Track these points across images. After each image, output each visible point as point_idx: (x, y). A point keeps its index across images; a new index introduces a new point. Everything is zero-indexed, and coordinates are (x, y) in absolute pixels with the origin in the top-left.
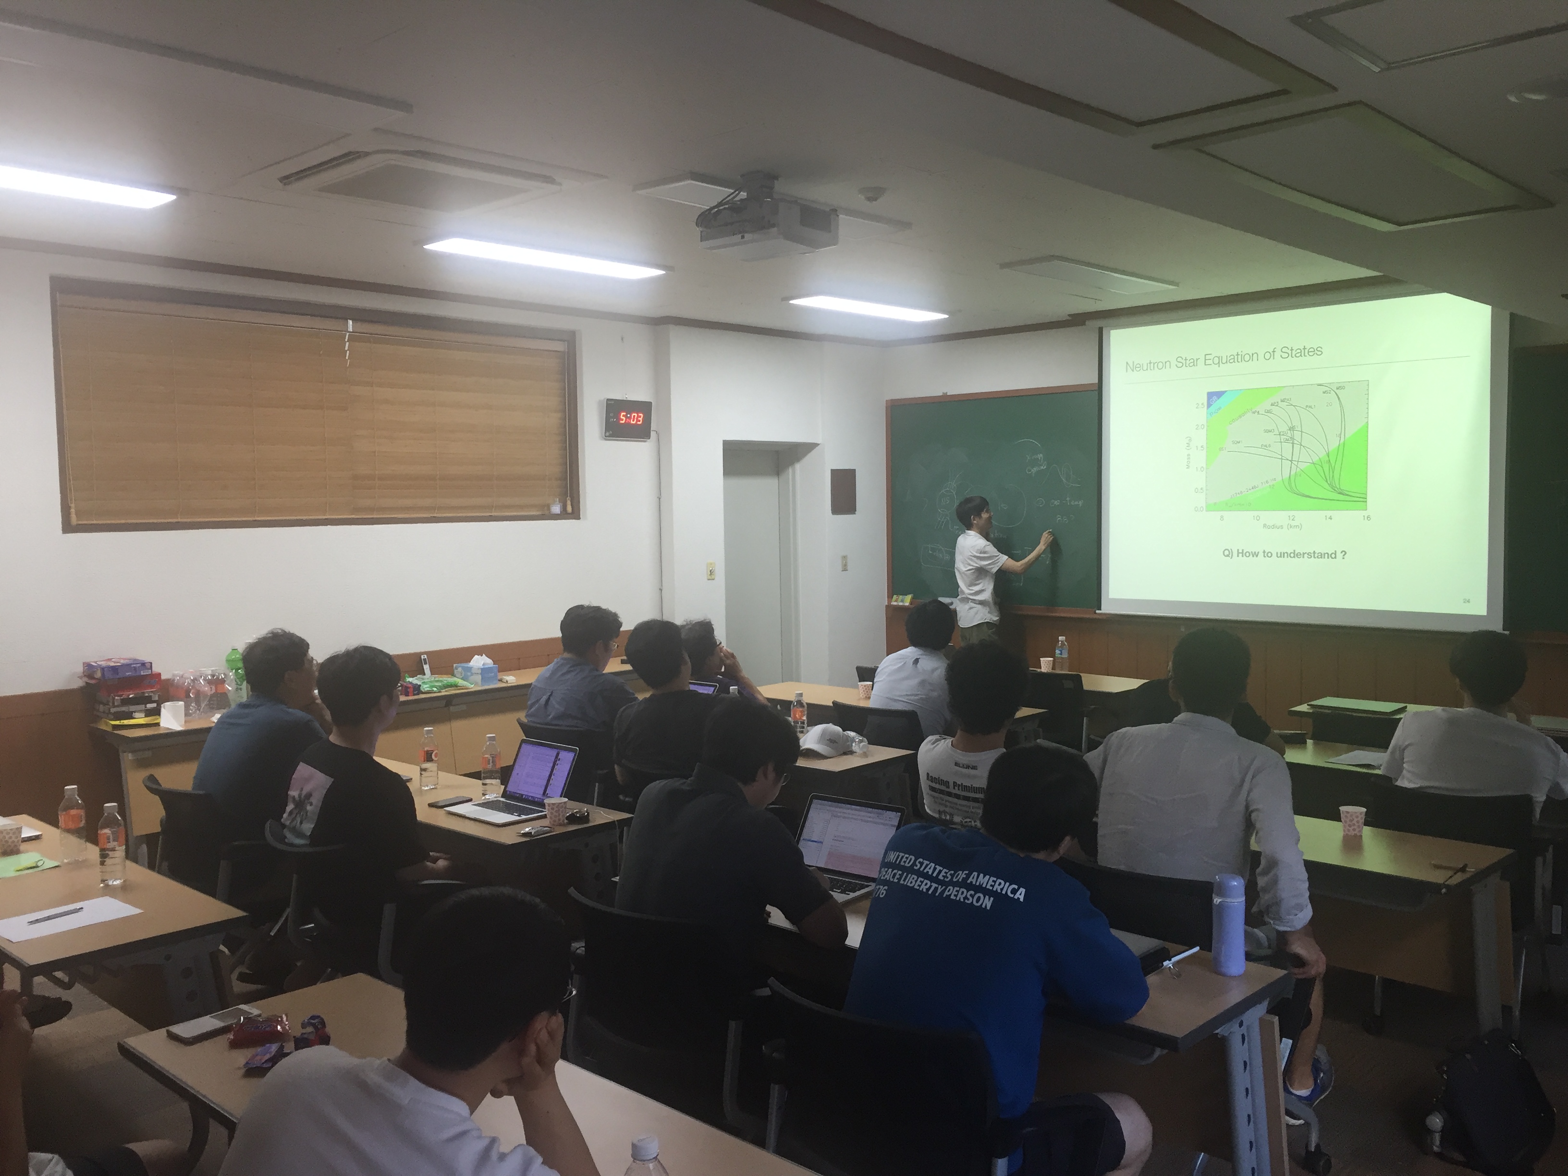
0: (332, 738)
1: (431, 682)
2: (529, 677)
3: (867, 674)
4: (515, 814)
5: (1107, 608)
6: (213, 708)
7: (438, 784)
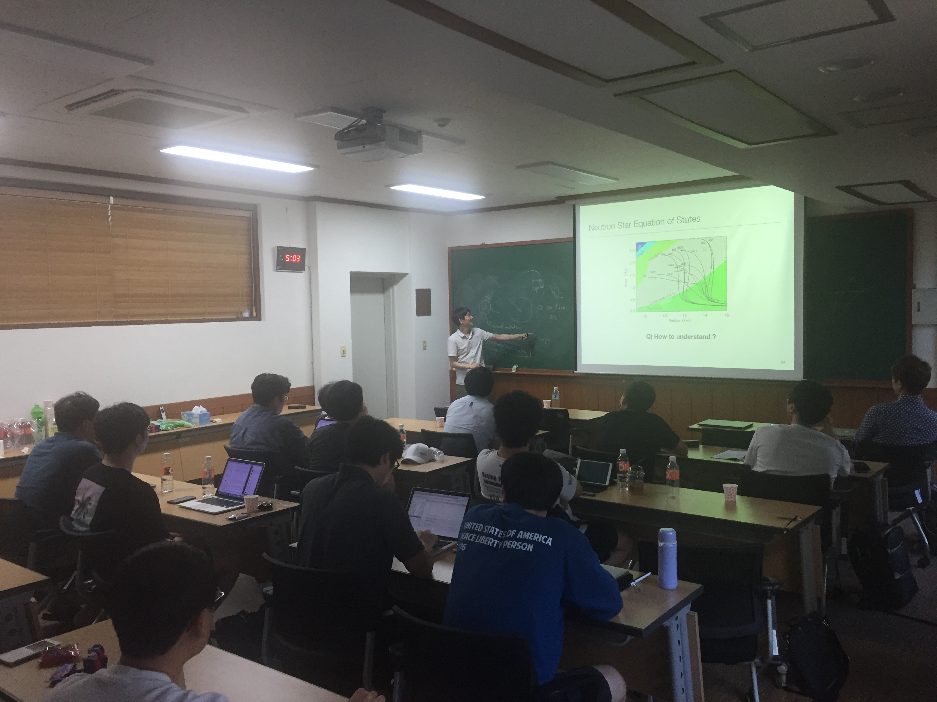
0: (104, 462)
1: (167, 423)
2: (232, 418)
3: (441, 412)
4: (224, 506)
5: (580, 370)
6: (22, 444)
7: (173, 489)
